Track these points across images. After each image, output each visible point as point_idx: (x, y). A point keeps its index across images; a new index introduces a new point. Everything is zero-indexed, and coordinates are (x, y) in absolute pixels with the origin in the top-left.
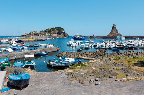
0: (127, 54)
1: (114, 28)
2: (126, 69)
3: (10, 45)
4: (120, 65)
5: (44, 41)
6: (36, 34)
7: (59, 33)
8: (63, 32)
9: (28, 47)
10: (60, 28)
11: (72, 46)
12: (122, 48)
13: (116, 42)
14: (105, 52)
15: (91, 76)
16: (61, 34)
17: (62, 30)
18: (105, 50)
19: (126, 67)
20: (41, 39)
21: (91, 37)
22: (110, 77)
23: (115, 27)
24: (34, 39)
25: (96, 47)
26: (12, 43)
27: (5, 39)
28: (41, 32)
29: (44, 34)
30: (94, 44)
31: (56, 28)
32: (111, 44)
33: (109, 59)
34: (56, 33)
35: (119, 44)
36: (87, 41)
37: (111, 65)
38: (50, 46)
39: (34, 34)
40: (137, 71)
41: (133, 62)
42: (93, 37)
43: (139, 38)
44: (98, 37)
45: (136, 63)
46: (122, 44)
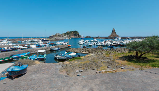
0: (117, 50)
1: (113, 31)
2: (110, 62)
3: (38, 43)
4: (108, 59)
5: (63, 40)
6: (59, 36)
7: (75, 35)
8: (78, 34)
9: (49, 44)
10: (75, 31)
11: (80, 44)
12: (116, 45)
13: (113, 41)
14: (102, 48)
15: (80, 67)
16: (76, 35)
17: (77, 33)
18: (103, 47)
19: (112, 60)
20: (62, 39)
21: (96, 37)
22: (93, 69)
23: (115, 31)
24: (57, 39)
25: (97, 45)
26: (39, 42)
27: (36, 39)
28: (63, 34)
29: (65, 36)
30: (96, 42)
31: (73, 31)
32: (109, 43)
33: (102, 54)
34: (73, 35)
35: (115, 43)
36: (93, 41)
37: (101, 59)
38: (65, 44)
39: (58, 35)
40: (118, 64)
41: (119, 57)
42: (98, 37)
43: (131, 39)
44: (102, 37)
45: (121, 57)
46: (117, 43)
